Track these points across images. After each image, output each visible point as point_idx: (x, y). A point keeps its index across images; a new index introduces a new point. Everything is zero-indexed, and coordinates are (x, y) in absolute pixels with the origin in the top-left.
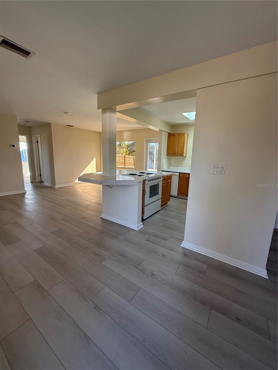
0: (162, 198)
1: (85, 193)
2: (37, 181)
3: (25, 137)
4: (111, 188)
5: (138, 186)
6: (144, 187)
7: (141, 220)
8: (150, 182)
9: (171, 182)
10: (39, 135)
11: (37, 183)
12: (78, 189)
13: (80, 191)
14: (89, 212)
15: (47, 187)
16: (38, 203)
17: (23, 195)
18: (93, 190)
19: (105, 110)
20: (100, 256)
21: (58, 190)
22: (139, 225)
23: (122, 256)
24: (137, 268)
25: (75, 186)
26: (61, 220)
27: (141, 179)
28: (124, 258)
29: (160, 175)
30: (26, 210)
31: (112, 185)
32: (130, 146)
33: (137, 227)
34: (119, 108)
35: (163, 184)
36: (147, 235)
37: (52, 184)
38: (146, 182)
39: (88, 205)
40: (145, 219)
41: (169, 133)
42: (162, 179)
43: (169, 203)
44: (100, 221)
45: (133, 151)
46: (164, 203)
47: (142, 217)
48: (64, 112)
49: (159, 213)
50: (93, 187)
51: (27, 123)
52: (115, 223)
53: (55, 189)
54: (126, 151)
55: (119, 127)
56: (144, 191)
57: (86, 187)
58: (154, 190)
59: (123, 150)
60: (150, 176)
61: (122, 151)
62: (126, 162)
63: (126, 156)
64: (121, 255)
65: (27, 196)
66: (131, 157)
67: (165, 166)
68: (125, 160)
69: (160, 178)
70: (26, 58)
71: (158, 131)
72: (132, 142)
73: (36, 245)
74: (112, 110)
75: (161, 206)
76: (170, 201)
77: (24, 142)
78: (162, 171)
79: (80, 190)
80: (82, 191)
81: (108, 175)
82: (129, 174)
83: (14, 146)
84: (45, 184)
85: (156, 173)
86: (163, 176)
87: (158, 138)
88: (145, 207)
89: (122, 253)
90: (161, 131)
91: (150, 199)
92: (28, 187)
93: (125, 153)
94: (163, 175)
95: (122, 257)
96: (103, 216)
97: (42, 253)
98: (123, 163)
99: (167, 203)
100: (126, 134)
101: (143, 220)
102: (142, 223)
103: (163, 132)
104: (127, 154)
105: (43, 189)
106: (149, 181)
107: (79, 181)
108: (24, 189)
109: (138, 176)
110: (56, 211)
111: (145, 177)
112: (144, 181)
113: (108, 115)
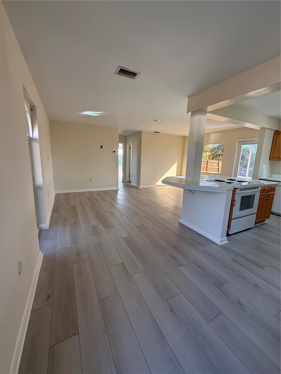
0: (257, 214)
1: (165, 195)
2: (127, 181)
3: (122, 144)
4: (193, 193)
5: (226, 194)
6: (233, 197)
7: (226, 234)
8: (242, 192)
9: (273, 194)
10: (132, 142)
11: (127, 183)
12: (158, 191)
13: (160, 194)
14: (168, 214)
15: (133, 187)
16: (127, 199)
17: (116, 191)
18: (171, 193)
19: (194, 113)
20: (177, 260)
21: (141, 190)
22: (223, 239)
23: (201, 268)
24: (218, 288)
25: (156, 188)
26: (143, 217)
27: (231, 187)
28: (203, 271)
29: (257, 184)
30: (118, 204)
31: (194, 190)
32: (215, 149)
33: (221, 242)
34: (210, 108)
35: (261, 195)
36: (232, 253)
37: (137, 184)
38: (237, 191)
39: (167, 207)
40: (230, 234)
41: (275, 130)
42: (260, 189)
43: (267, 221)
44: (177, 225)
45: (217, 155)
46: (260, 220)
47: (227, 231)
48: (154, 120)
49: (251, 230)
50: (171, 191)
51: (125, 133)
52: (194, 231)
53: (140, 189)
54: (209, 155)
55: (208, 128)
56: (233, 201)
57: (165, 190)
58: (246, 202)
59: (206, 154)
60: (243, 184)
61: (204, 155)
62: (208, 167)
63: (209, 160)
64: (199, 266)
65: (119, 192)
66: (216, 161)
67: (264, 173)
68: (207, 165)
69: (258, 188)
70: (133, 78)
71: (259, 129)
72: (218, 145)
73: (124, 235)
74: (202, 111)
75: (255, 223)
76: (269, 218)
77: (121, 149)
78: (260, 179)
79: (160, 192)
80: (161, 193)
81: (191, 180)
82: (215, 180)
83: (115, 152)
84: (133, 184)
85: (251, 181)
86: (262, 186)
87: (258, 139)
88: (232, 220)
89: (200, 264)
90: (263, 129)
91: (241, 211)
92: (121, 185)
93: (208, 158)
94: (262, 184)
95: (201, 270)
96: (182, 221)
97: (129, 241)
98: (205, 168)
99: (265, 221)
100: (213, 137)
101: (228, 235)
102: (226, 238)
103: (267, 130)
104: (210, 158)
105: (131, 188)
106: (241, 190)
107: (162, 183)
108: (118, 187)
109: (227, 183)
110: (139, 208)
111: (235, 184)
112: (235, 189)
113: (197, 117)
